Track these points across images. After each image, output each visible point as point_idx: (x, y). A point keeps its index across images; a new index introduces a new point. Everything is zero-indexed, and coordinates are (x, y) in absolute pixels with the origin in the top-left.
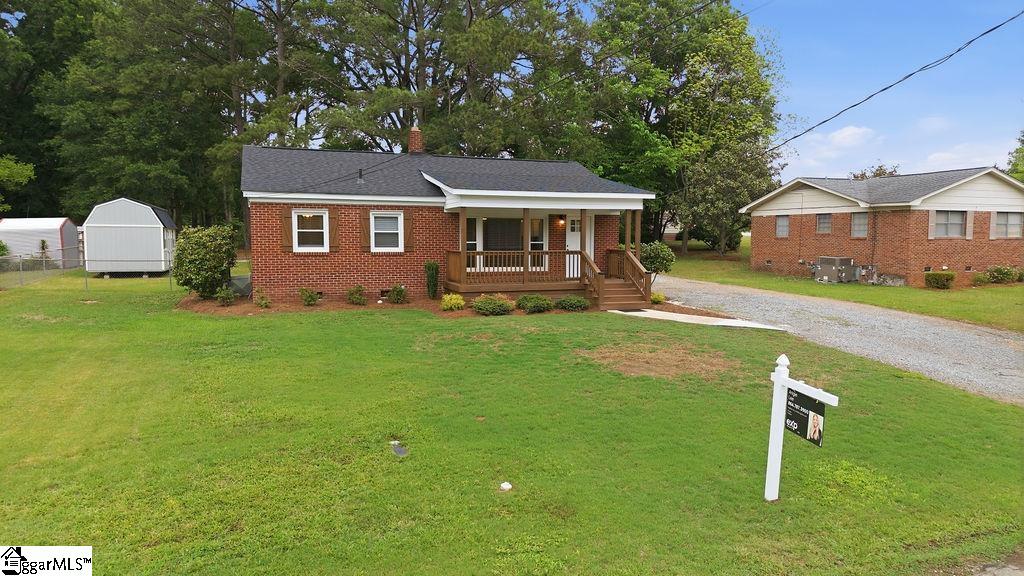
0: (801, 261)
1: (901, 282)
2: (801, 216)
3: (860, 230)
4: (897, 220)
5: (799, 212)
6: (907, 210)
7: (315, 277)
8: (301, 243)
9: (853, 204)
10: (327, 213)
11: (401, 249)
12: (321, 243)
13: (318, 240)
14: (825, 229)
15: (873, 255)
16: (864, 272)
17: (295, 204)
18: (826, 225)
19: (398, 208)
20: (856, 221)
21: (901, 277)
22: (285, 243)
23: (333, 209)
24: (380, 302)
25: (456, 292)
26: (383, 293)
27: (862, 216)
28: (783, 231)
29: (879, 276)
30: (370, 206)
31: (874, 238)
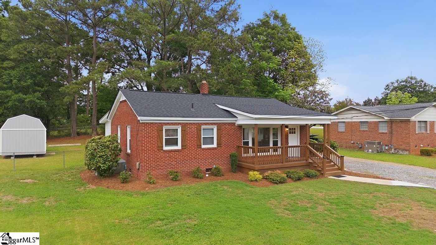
0: (352, 142)
1: (407, 152)
2: (352, 122)
3: (383, 129)
4: (403, 125)
5: (350, 120)
6: (409, 121)
7: (174, 163)
8: (166, 145)
9: (380, 118)
10: (180, 127)
11: (215, 145)
12: (176, 144)
13: (175, 142)
14: (364, 128)
15: (391, 140)
16: (387, 148)
17: (165, 123)
18: (364, 126)
19: (215, 124)
20: (381, 125)
21: (406, 150)
22: (160, 145)
23: (184, 125)
24: (207, 175)
25: (254, 170)
26: (208, 170)
27: (384, 123)
28: (342, 128)
29: (395, 149)
30: (201, 123)
31: (391, 133)
